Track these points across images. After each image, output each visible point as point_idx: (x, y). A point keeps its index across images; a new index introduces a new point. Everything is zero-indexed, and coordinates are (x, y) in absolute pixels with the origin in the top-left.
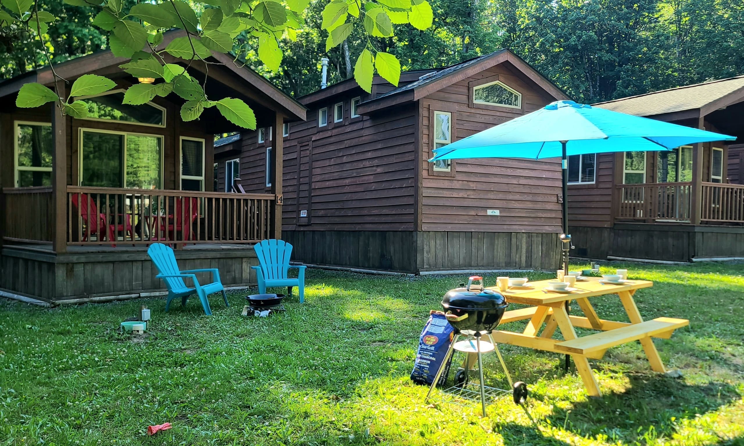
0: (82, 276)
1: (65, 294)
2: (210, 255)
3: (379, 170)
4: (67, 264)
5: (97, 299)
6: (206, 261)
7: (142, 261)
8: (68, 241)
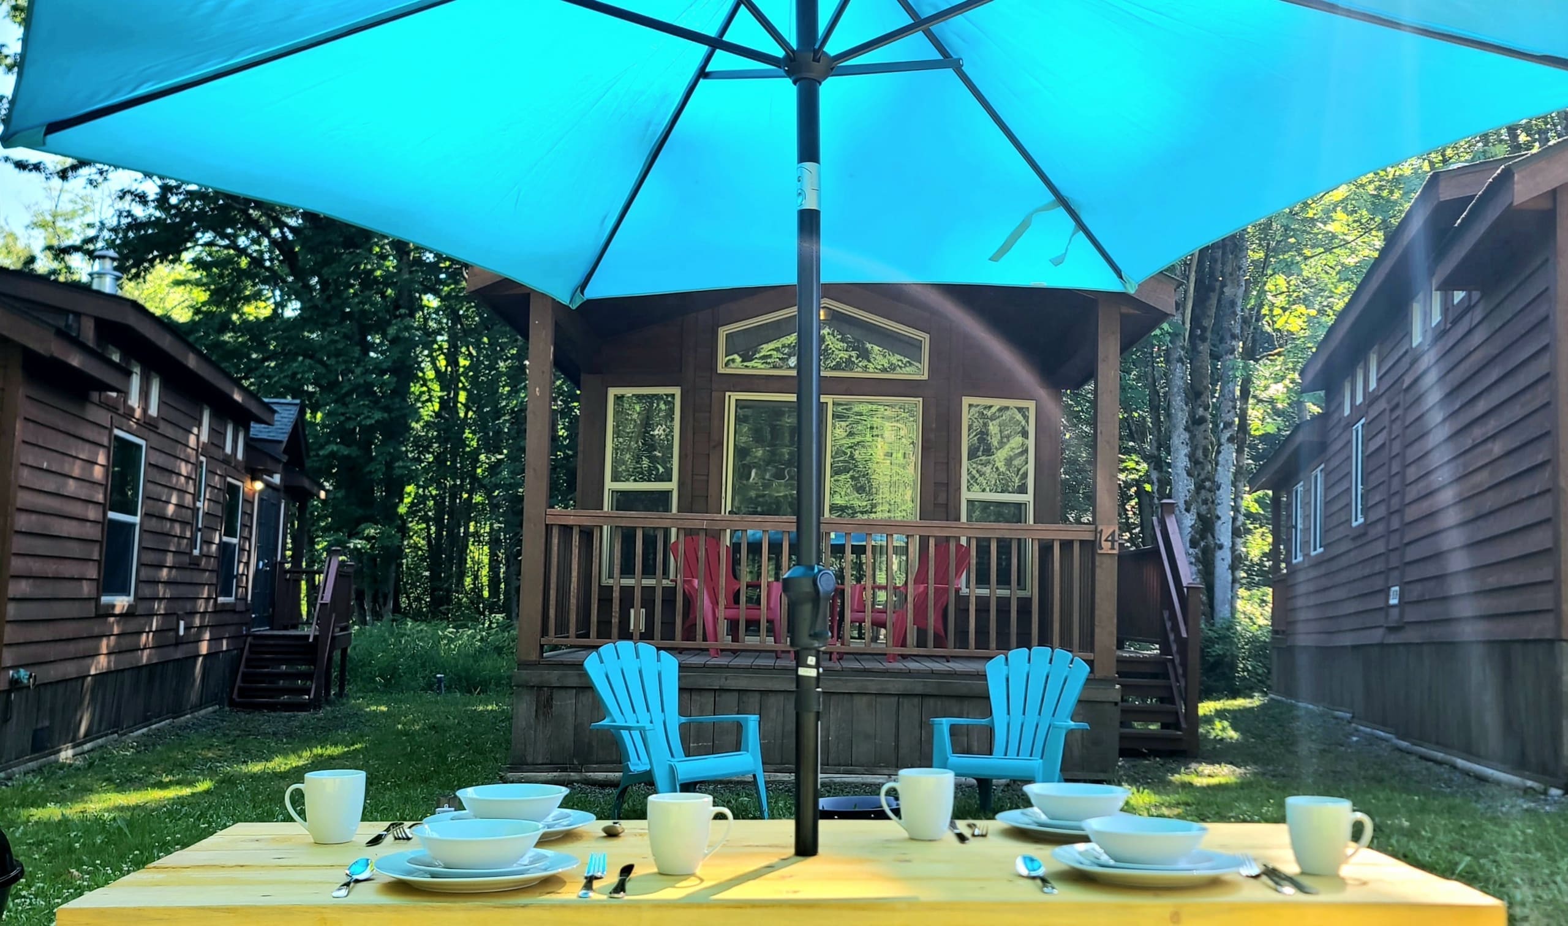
0: (571, 719)
1: (529, 759)
2: (895, 685)
3: (1497, 448)
4: (540, 688)
5: (600, 776)
6: (885, 700)
7: (715, 690)
8: (544, 632)
